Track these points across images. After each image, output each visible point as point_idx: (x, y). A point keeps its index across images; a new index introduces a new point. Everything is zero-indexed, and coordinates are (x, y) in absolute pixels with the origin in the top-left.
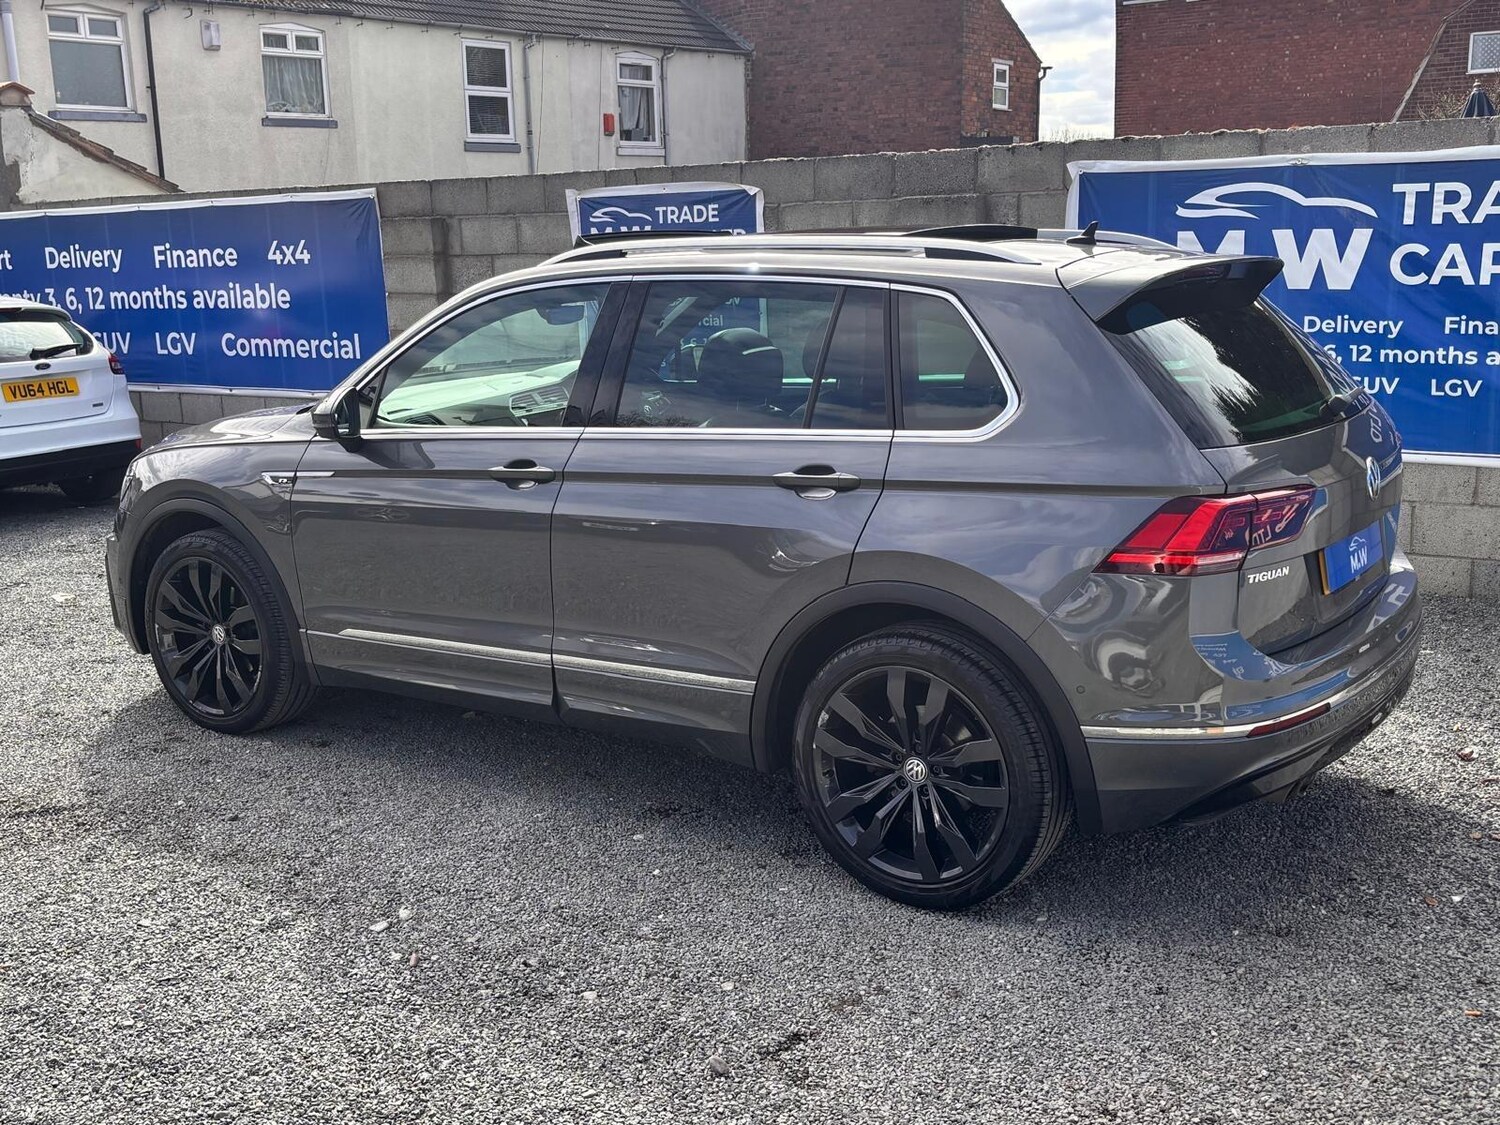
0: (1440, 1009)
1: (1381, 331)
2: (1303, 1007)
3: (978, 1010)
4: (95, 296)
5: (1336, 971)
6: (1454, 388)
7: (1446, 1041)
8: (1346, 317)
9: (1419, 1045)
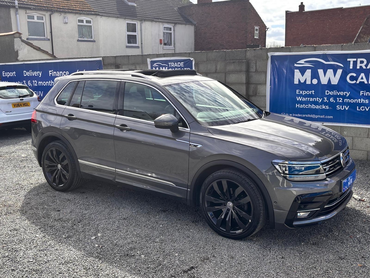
0: (352, 264)
1: (345, 95)
2: (318, 263)
3: (237, 262)
4: (35, 83)
5: (327, 254)
6: (363, 109)
7: (353, 272)
8: (336, 91)
9: (346, 273)
